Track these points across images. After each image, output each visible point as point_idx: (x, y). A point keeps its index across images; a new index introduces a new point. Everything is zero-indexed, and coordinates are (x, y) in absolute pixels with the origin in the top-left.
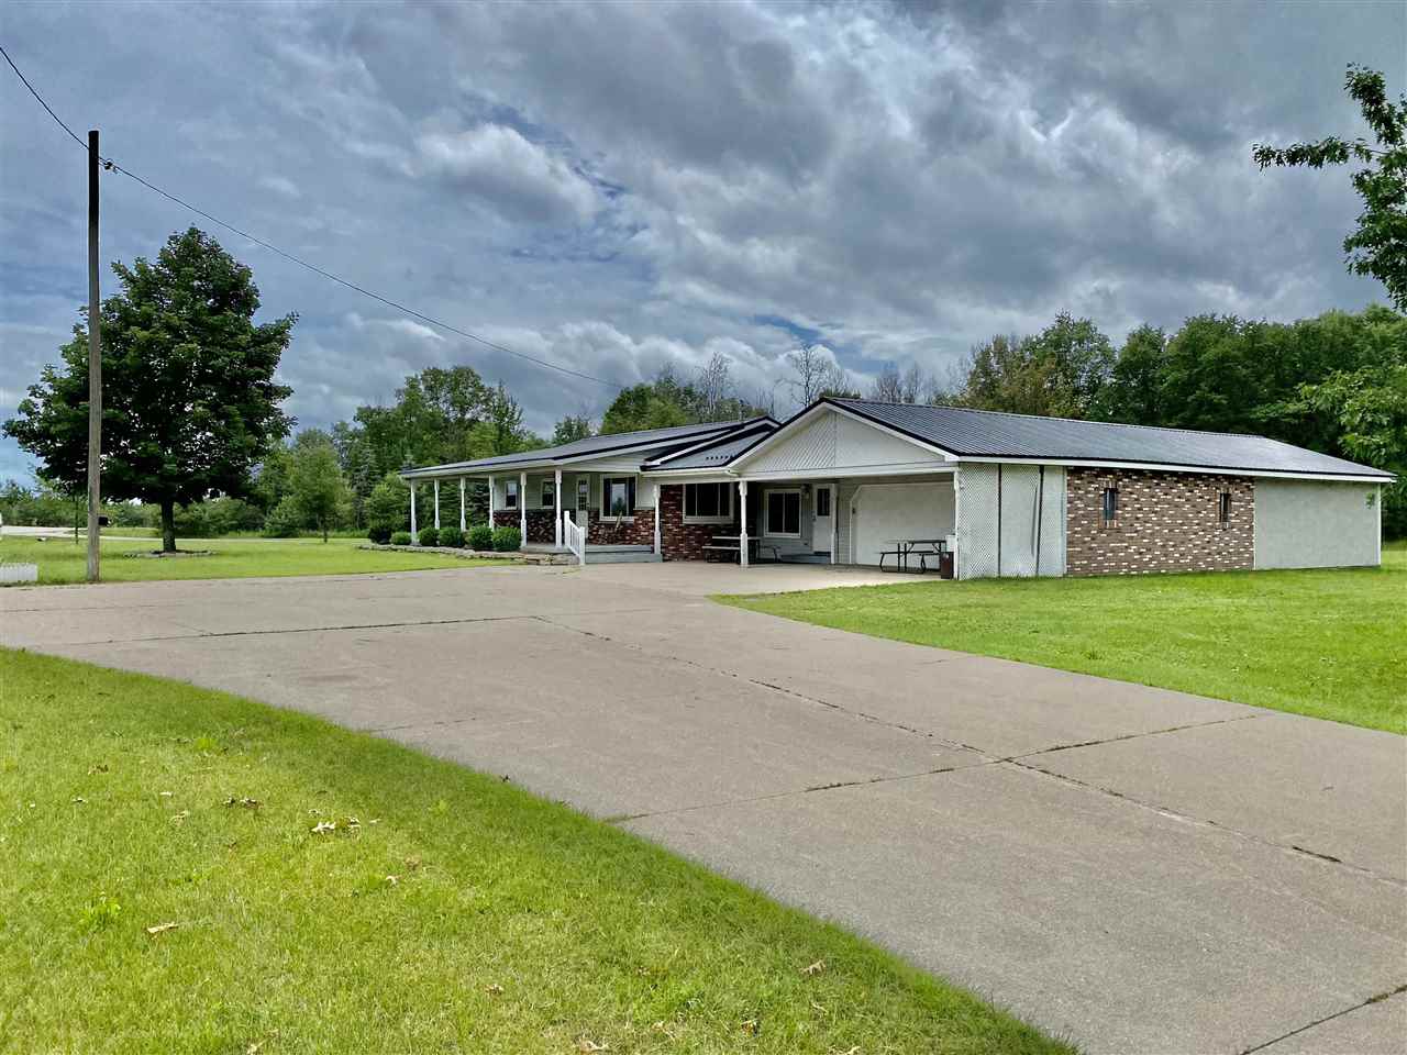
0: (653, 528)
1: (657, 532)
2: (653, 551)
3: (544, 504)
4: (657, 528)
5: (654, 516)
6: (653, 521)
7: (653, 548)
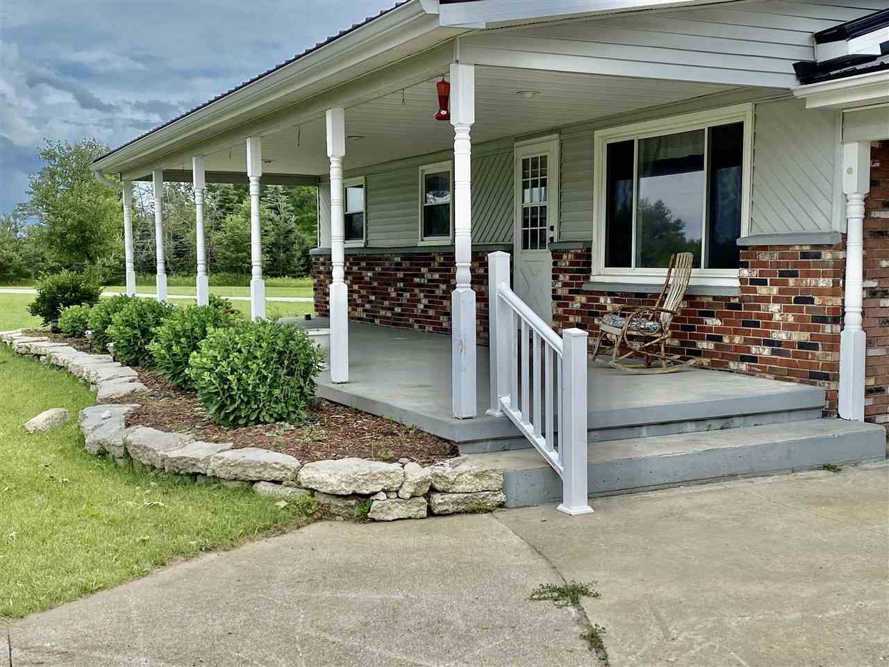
0: (838, 317)
1: (852, 333)
2: (830, 410)
3: (428, 232)
4: (853, 317)
5: (840, 270)
6: (839, 289)
7: (833, 398)
